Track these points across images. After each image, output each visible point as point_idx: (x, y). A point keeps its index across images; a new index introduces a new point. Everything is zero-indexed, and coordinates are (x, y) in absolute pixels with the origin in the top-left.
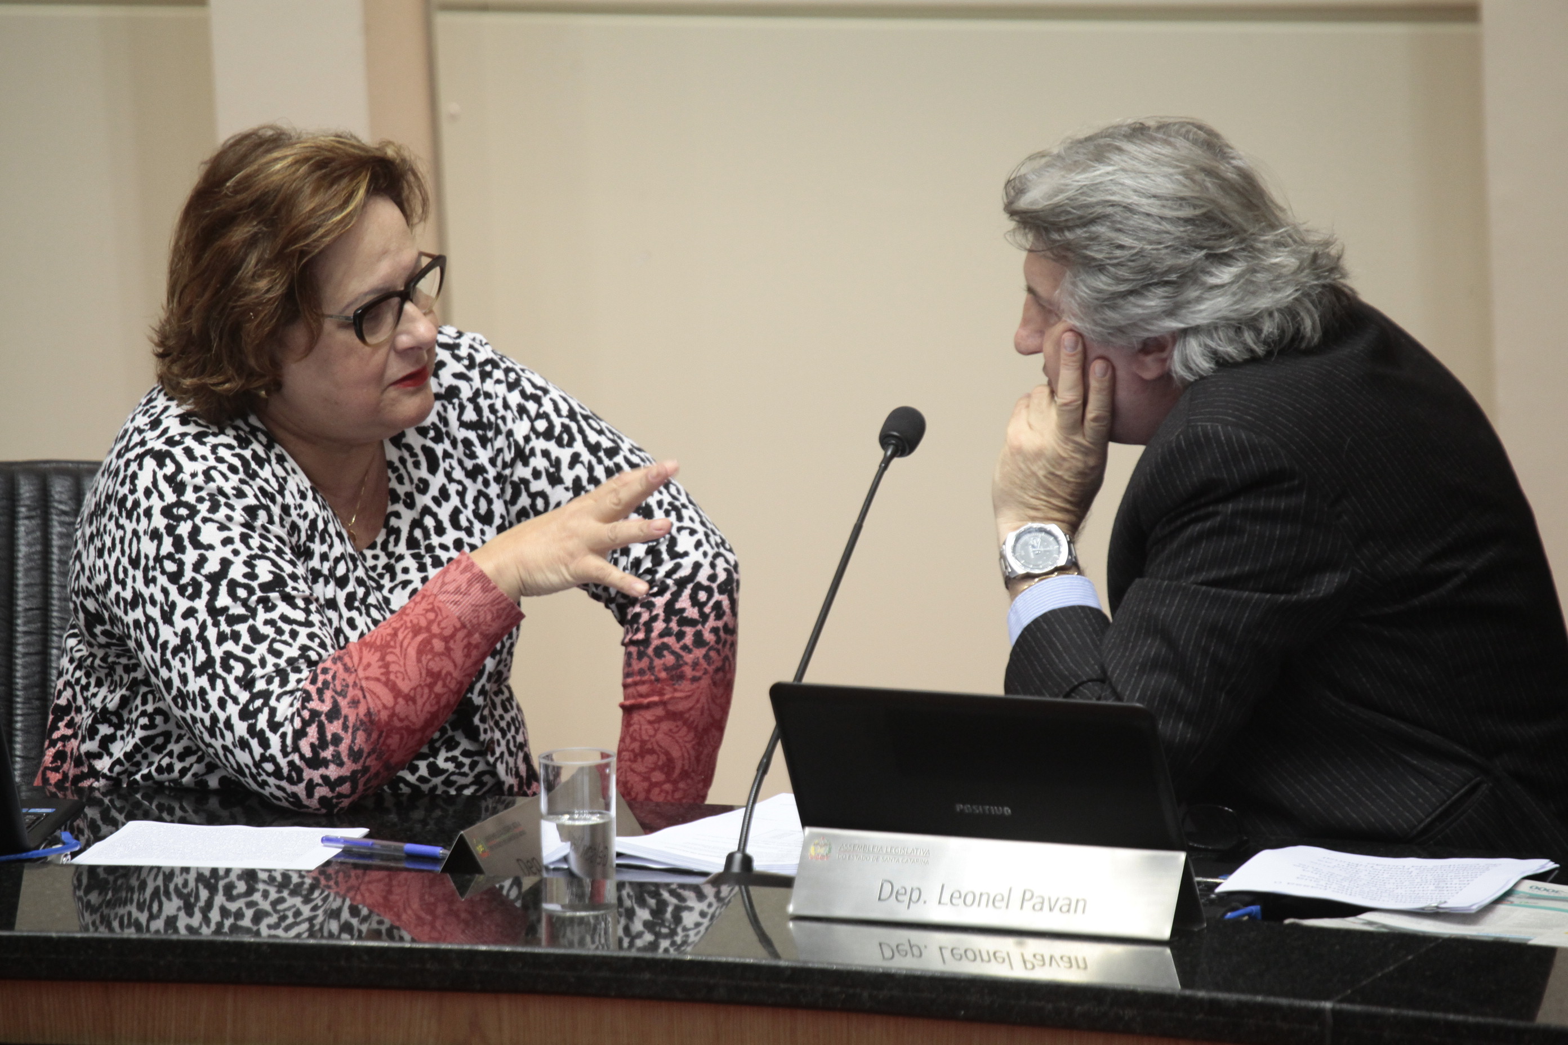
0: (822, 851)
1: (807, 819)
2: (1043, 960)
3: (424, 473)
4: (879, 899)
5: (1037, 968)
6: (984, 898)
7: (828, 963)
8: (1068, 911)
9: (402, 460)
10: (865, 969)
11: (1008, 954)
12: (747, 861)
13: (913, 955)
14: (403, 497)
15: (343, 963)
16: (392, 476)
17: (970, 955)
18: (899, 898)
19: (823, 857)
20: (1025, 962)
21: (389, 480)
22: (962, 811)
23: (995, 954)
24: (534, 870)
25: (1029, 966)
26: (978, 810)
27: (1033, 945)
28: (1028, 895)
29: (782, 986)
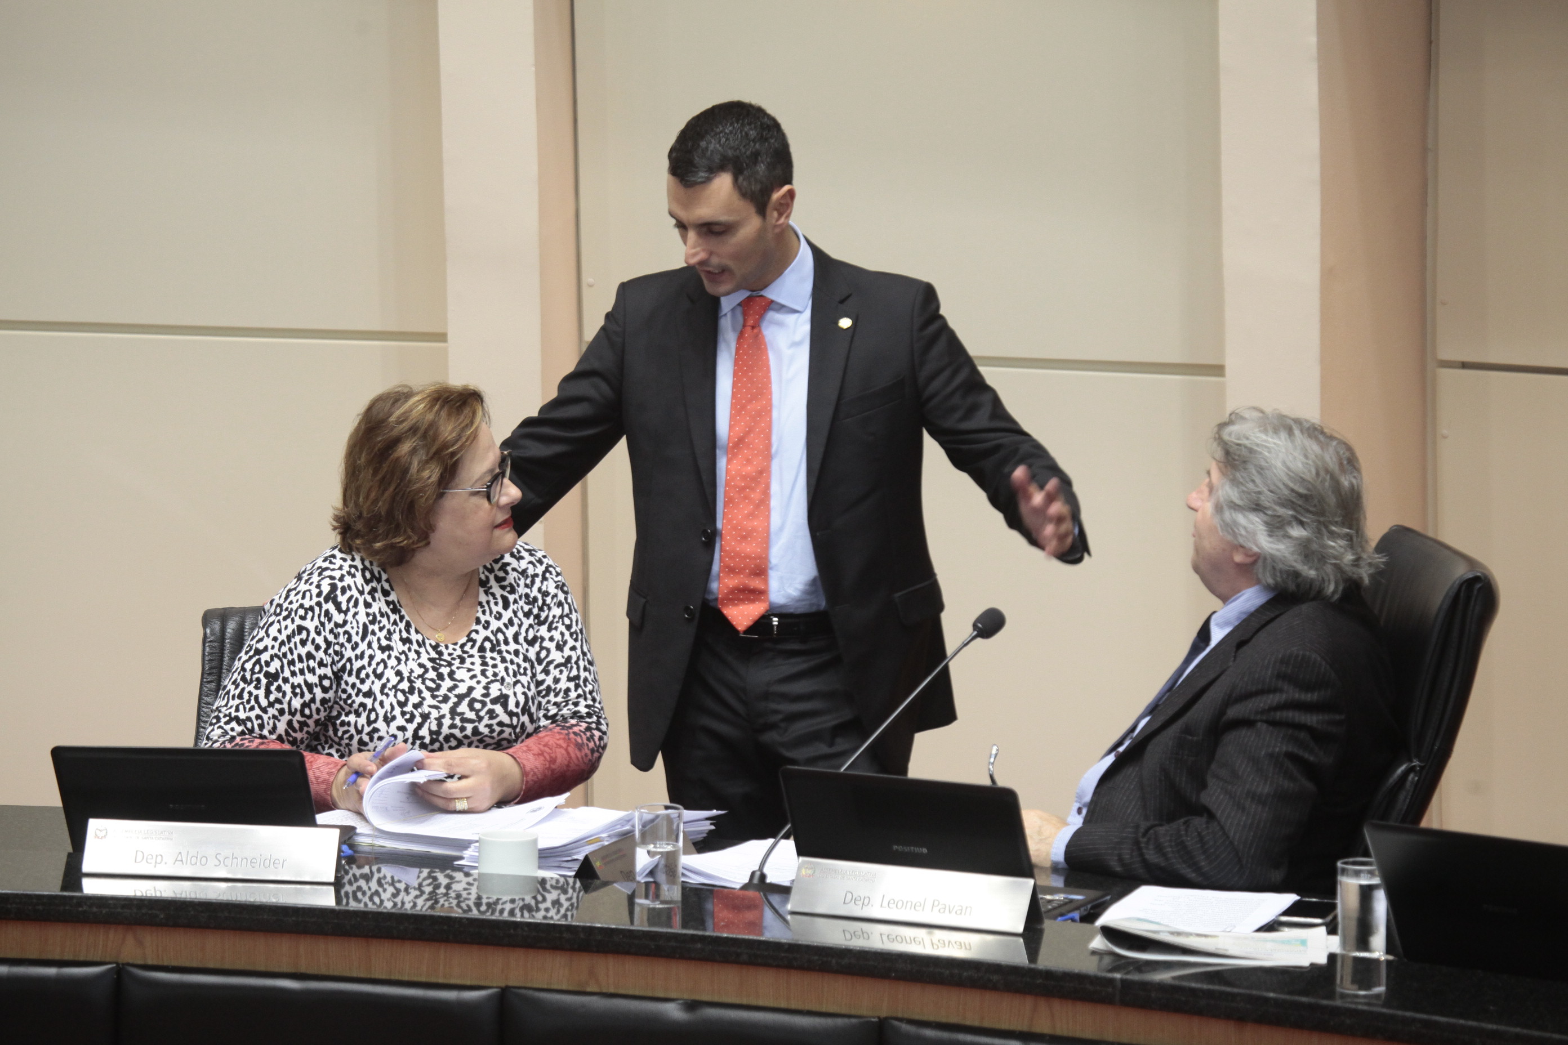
0: (810, 872)
1: (801, 852)
2: (944, 944)
3: (500, 608)
4: (844, 903)
5: (940, 948)
6: (909, 904)
7: (811, 942)
8: (961, 913)
9: (488, 602)
10: (835, 946)
11: (923, 939)
12: (763, 877)
13: (864, 938)
14: (483, 622)
15: (512, 931)
16: (480, 610)
17: (899, 939)
18: (857, 902)
19: (810, 876)
20: (932, 944)
21: (478, 611)
22: (897, 850)
23: (914, 939)
24: (631, 878)
25: (935, 947)
26: (907, 849)
27: (938, 933)
28: (936, 903)
29: (783, 955)
